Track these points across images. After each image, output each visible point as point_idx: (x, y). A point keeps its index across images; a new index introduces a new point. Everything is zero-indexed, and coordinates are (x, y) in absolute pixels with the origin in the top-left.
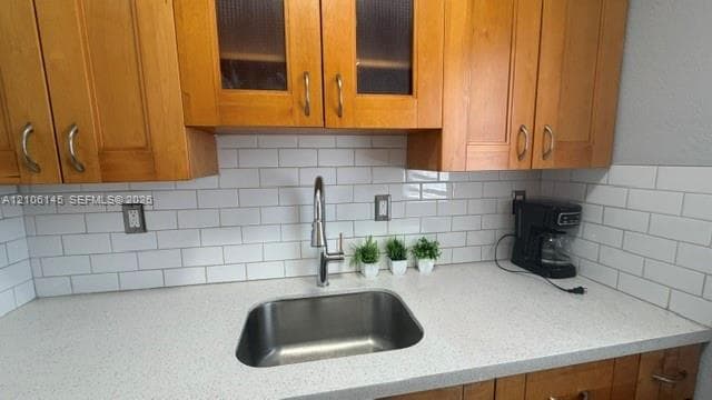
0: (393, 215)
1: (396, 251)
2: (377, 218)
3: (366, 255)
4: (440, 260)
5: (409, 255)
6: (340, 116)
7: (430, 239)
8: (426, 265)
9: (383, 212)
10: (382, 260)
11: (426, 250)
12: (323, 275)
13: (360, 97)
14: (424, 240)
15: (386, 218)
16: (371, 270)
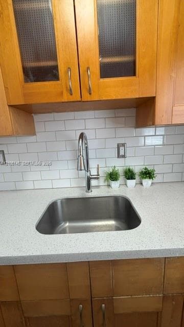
0: (127, 155)
1: (130, 175)
2: (119, 156)
3: (113, 176)
4: (155, 180)
5: (137, 177)
6: (90, 94)
7: (150, 168)
8: (147, 182)
9: (122, 153)
10: (121, 179)
11: (148, 174)
12: (89, 187)
13: (102, 80)
14: (146, 169)
15: (124, 156)
16: (115, 185)
